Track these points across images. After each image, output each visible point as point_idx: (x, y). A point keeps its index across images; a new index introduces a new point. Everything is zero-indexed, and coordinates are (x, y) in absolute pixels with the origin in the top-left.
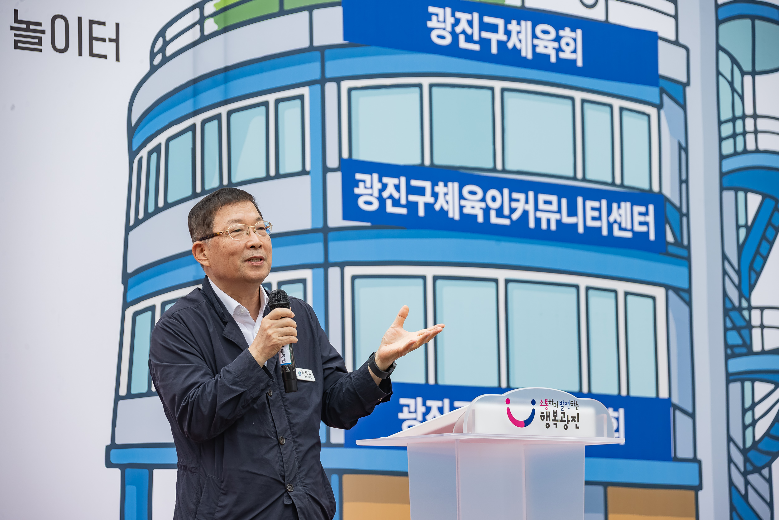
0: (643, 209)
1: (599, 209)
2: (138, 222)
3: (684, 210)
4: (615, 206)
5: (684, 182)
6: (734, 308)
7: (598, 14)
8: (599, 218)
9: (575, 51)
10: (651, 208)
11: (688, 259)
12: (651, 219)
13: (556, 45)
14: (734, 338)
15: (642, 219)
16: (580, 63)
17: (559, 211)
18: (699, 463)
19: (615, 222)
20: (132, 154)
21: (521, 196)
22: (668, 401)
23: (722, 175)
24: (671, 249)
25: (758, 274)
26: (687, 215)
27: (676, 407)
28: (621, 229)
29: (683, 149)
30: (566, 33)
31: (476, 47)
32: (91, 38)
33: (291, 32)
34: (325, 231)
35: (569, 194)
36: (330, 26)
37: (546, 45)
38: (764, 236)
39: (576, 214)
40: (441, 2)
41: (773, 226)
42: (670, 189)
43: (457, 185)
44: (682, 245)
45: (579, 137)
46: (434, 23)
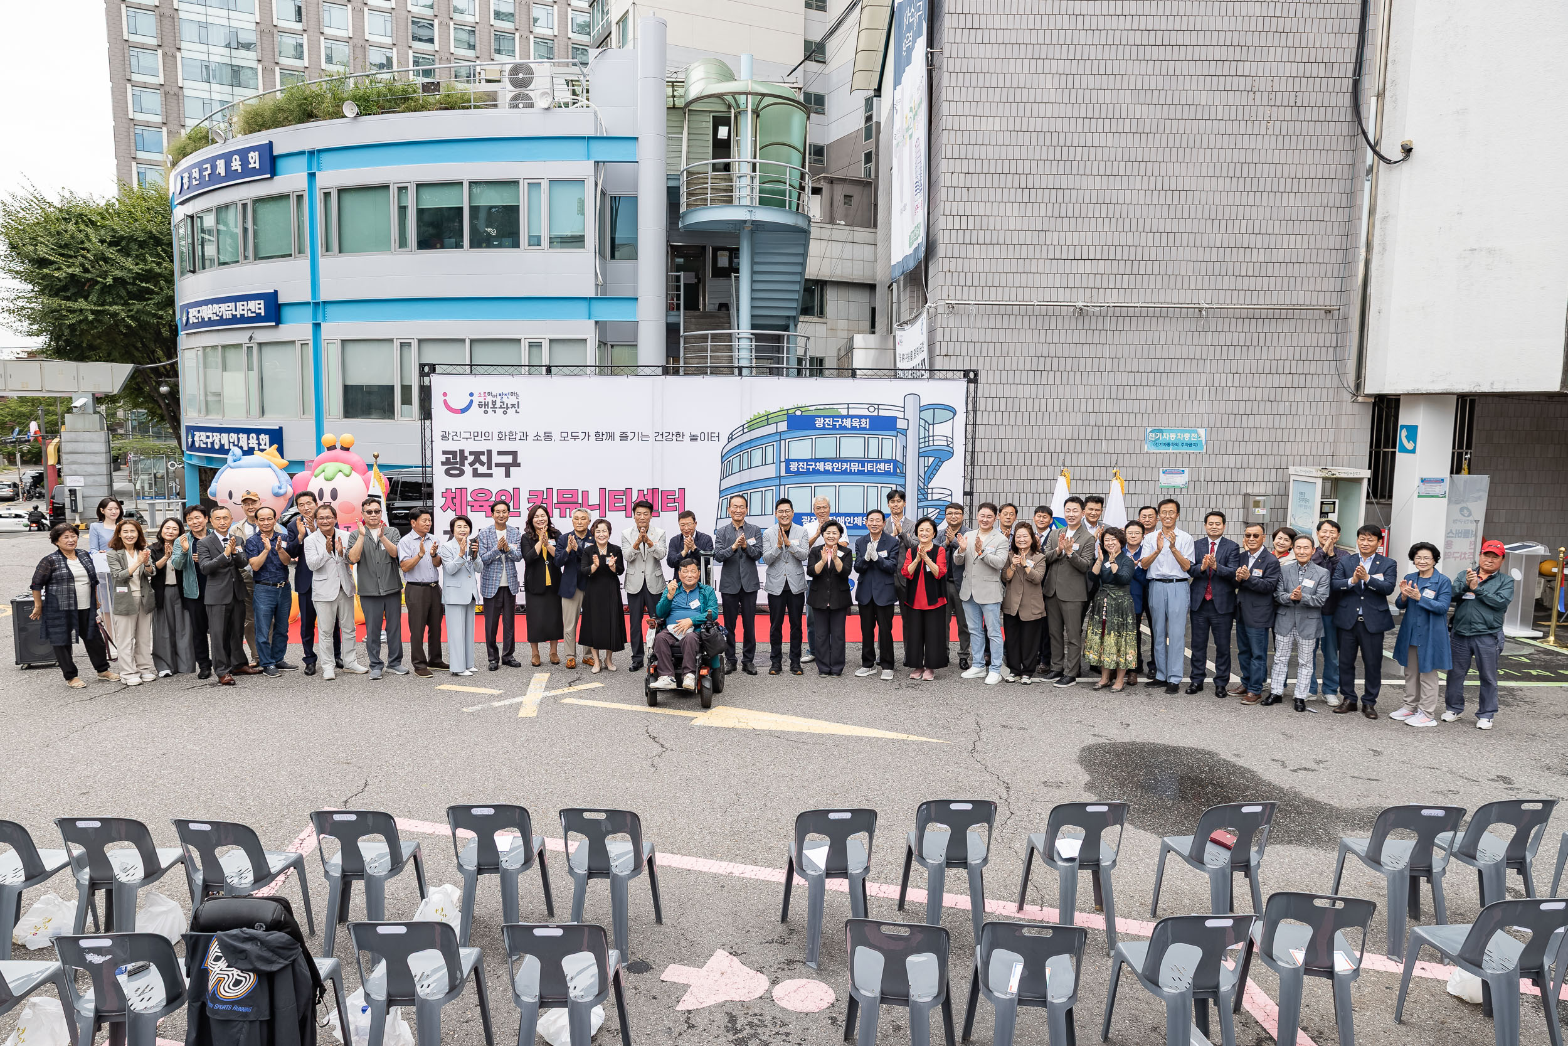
0: (889, 464)
1: (873, 465)
2: (724, 478)
3: (904, 464)
4: (879, 464)
5: (905, 456)
6: (922, 489)
7: (875, 414)
8: (873, 468)
9: (866, 425)
10: (892, 464)
11: (905, 476)
12: (892, 467)
13: (859, 424)
14: (921, 497)
15: (888, 467)
16: (868, 428)
17: (859, 467)
19: (879, 468)
20: (722, 463)
21: (846, 464)
23: (919, 453)
24: (898, 474)
25: (931, 479)
26: (906, 465)
28: (881, 470)
29: (905, 447)
30: (864, 420)
31: (832, 427)
32: (711, 437)
33: (771, 429)
34: (780, 477)
35: (862, 462)
36: (783, 426)
37: (856, 424)
38: (935, 469)
39: (864, 467)
40: (820, 416)
41: (939, 466)
42: (899, 458)
43: (823, 463)
44: (903, 473)
45: (867, 447)
46: (817, 422)
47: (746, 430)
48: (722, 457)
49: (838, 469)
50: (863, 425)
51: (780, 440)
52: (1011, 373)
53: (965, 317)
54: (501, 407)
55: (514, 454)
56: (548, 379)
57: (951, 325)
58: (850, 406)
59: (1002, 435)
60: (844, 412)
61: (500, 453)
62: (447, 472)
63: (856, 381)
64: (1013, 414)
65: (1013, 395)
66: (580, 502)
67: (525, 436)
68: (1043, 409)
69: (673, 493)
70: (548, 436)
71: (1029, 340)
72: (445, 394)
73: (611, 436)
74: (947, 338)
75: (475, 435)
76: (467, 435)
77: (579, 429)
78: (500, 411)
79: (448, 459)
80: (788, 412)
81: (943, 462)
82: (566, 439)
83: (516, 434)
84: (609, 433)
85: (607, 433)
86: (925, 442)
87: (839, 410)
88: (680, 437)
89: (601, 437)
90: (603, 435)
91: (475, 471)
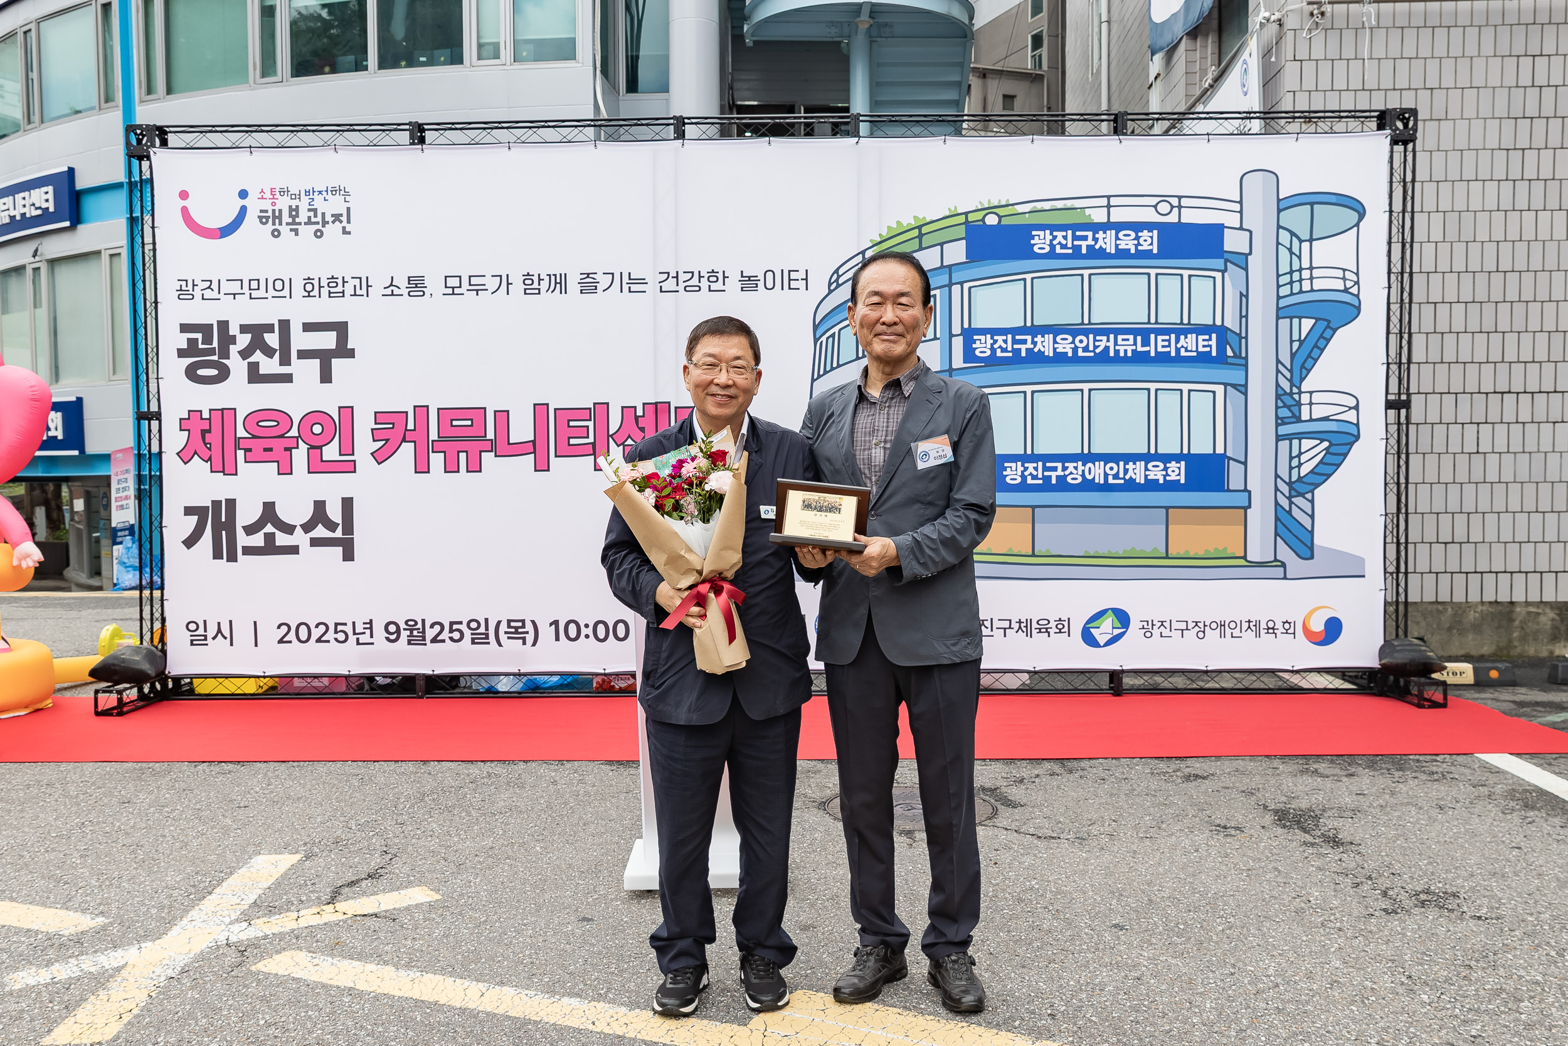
0: (1207, 337)
1: (1169, 341)
2: (819, 376)
3: (1243, 335)
4: (1182, 337)
5: (1244, 317)
6: (1285, 393)
7: (1173, 218)
8: (1169, 346)
9: (1151, 244)
10: (1214, 336)
11: (1246, 366)
12: (1213, 343)
13: (1136, 242)
14: (1285, 413)
15: (1206, 343)
16: (1155, 251)
17: (1135, 344)
18: (1250, 492)
19: (1182, 347)
20: (816, 340)
21: (1105, 338)
22: (1224, 456)
23: (1278, 309)
24: (1229, 360)
25: (1309, 371)
26: (1246, 338)
27: (1230, 459)
28: (1187, 350)
29: (1244, 296)
30: (1145, 234)
31: (1070, 251)
32: (788, 280)
34: (951, 370)
35: (1144, 333)
36: (956, 252)
37: (1127, 242)
38: (1316, 346)
39: (1149, 345)
40: (1042, 227)
41: (1325, 338)
42: (1231, 322)
43: (1051, 336)
44: (1240, 357)
45: (1153, 297)
46: (1036, 241)
48: (816, 327)
49: (1086, 349)
50: (1145, 247)
51: (950, 285)
54: (309, 222)
55: (341, 329)
56: (414, 154)
57: (1318, 53)
58: (1113, 201)
60: (1099, 216)
61: (308, 327)
62: (191, 373)
63: (1130, 144)
66: (490, 435)
67: (364, 286)
70: (416, 285)
72: (184, 195)
73: (559, 283)
75: (253, 287)
76: (235, 287)
77: (487, 266)
78: (307, 231)
79: (192, 342)
80: (967, 218)
81: (1335, 331)
82: (457, 291)
83: (344, 282)
84: (555, 275)
85: (550, 275)
86: (1291, 283)
87: (1088, 212)
88: (717, 281)
89: (536, 285)
90: (540, 280)
91: (253, 368)
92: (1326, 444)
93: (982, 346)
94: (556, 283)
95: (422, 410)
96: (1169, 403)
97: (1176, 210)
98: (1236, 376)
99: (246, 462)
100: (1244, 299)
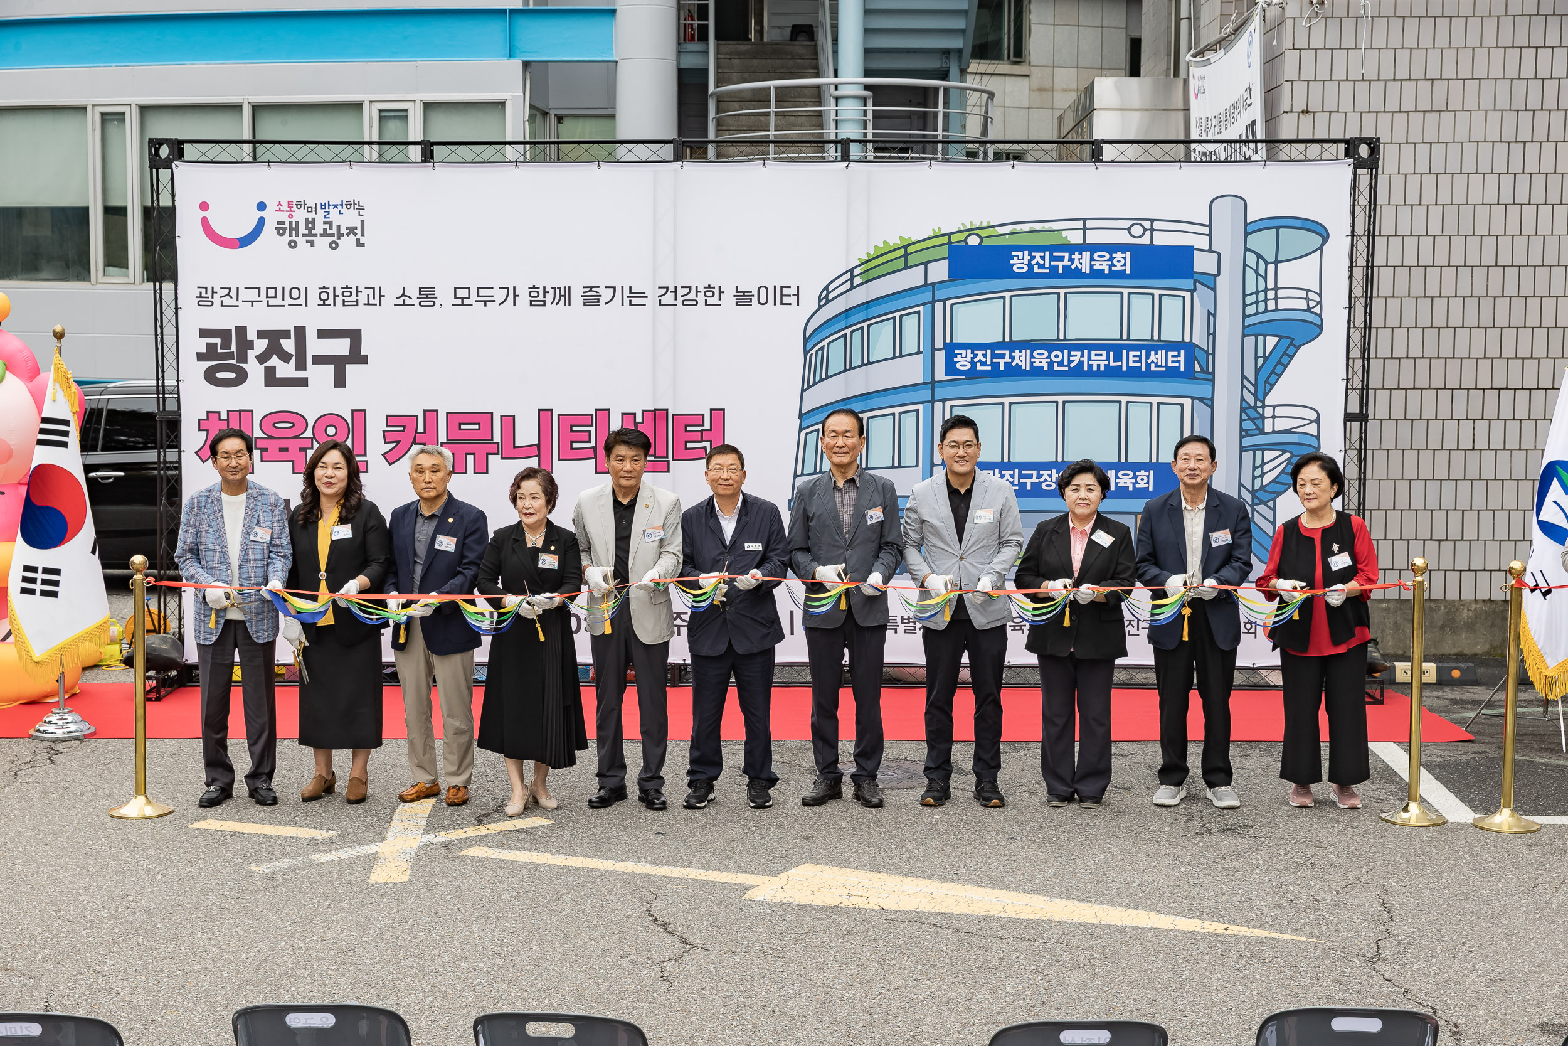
0: (1176, 353)
1: (1140, 356)
2: (809, 387)
3: (1211, 351)
4: (1153, 353)
5: (1211, 334)
6: (1250, 407)
7: (1145, 240)
8: (1140, 361)
9: (1125, 265)
10: (1183, 352)
11: (1213, 381)
12: (1182, 359)
13: (1110, 263)
14: (1248, 425)
15: (1175, 359)
16: (1128, 272)
17: (1108, 359)
19: (1153, 362)
20: (806, 353)
21: (1079, 354)
23: (1244, 327)
24: (1197, 375)
25: (1272, 386)
26: (1213, 354)
28: (1156, 366)
29: (1212, 315)
30: (1119, 255)
31: (1048, 271)
32: (782, 295)
33: (913, 278)
34: (933, 383)
35: (1116, 349)
36: (940, 271)
37: (1102, 264)
38: (1279, 362)
39: (1121, 360)
40: (1021, 248)
41: (1288, 355)
42: (1199, 339)
43: (1028, 351)
44: (1207, 372)
45: (1125, 315)
46: (1015, 260)
47: (857, 281)
48: (806, 341)
49: (1061, 364)
50: (1118, 267)
51: (933, 302)
52: (1454, 149)
53: (1349, 25)
54: (325, 234)
55: (354, 335)
56: (426, 172)
57: (1317, 42)
58: (1089, 224)
59: (1433, 291)
60: (1075, 238)
61: (323, 334)
62: (210, 376)
63: (1103, 168)
64: (1458, 242)
65: (1459, 198)
66: (497, 438)
67: (377, 296)
68: (1529, 229)
69: (699, 420)
70: (427, 296)
71: (1496, 72)
72: (204, 206)
73: (564, 295)
74: (1308, 74)
75: (270, 295)
76: (253, 295)
77: (495, 278)
78: (322, 243)
79: (211, 347)
80: (950, 239)
81: (1298, 348)
82: (465, 302)
83: (358, 292)
84: (560, 288)
85: (554, 288)
86: (1257, 302)
87: (1065, 233)
88: (713, 296)
89: (541, 297)
90: (545, 292)
91: (270, 372)
92: (1287, 455)
93: (963, 361)
94: (560, 296)
95: (431, 415)
96: (1139, 415)
97: (1148, 233)
98: (1203, 390)
99: (262, 461)
100: (1211, 317)
